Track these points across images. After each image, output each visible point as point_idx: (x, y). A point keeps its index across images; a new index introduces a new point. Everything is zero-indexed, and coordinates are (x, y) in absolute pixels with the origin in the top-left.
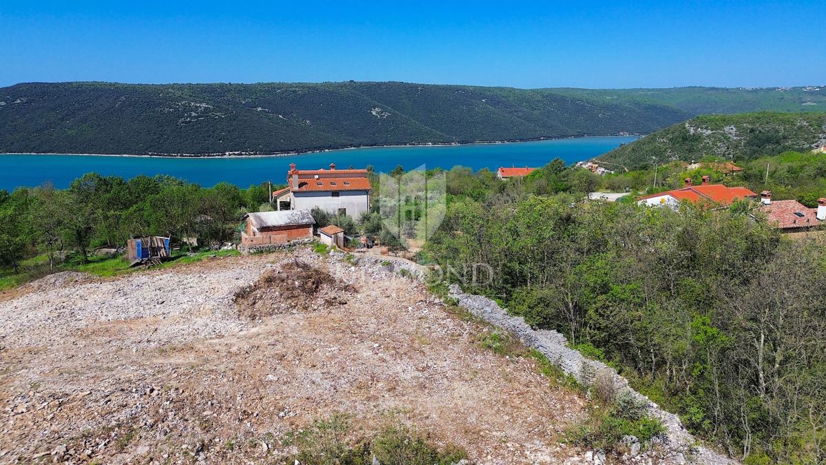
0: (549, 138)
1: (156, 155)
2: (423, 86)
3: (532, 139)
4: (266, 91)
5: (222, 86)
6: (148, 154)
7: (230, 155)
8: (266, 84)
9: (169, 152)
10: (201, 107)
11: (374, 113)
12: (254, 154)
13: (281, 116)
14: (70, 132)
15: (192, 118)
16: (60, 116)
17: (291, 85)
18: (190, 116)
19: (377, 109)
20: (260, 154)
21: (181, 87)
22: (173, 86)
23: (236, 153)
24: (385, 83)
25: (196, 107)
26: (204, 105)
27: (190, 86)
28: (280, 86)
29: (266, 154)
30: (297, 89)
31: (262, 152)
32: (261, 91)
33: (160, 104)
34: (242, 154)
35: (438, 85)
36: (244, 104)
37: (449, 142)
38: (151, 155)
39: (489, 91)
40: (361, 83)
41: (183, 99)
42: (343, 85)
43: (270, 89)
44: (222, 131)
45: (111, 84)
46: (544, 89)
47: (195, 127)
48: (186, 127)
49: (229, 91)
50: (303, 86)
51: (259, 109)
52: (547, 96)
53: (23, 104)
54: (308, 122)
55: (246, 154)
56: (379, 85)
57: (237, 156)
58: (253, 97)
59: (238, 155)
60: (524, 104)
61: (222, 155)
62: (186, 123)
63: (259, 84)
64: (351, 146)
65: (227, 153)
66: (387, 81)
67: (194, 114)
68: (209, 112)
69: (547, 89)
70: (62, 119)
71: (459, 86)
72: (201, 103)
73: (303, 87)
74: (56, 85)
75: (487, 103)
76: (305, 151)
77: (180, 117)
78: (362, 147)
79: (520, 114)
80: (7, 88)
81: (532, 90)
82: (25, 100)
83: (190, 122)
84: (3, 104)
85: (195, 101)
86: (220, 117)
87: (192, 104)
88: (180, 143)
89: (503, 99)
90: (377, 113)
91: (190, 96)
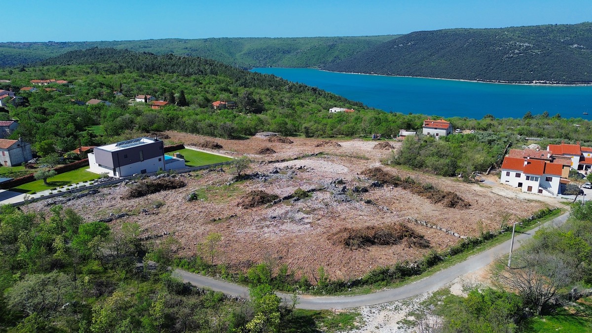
1: (482, 81)
4: (587, 30)
6: (476, 80)
7: (536, 83)
9: (490, 79)
10: (523, 46)
12: (557, 83)
14: (433, 64)
16: (430, 53)
18: (513, 53)
20: (562, 84)
21: (513, 30)
22: (507, 29)
23: (542, 82)
25: (520, 46)
26: (527, 44)
27: (522, 29)
29: (567, 84)
31: (564, 82)
33: (495, 44)
34: (546, 83)
36: (562, 42)
38: (478, 81)
41: (512, 39)
44: (535, 64)
47: (515, 61)
48: (508, 61)
51: (576, 46)
53: (411, 45)
55: (550, 83)
57: (541, 84)
58: (572, 36)
59: (543, 83)
61: (530, 83)
62: (509, 58)
65: (534, 82)
67: (516, 51)
68: (530, 49)
70: (431, 55)
72: (525, 42)
74: (432, 32)
77: (505, 54)
82: (413, 43)
83: (512, 57)
84: (402, 45)
85: (521, 42)
86: (536, 53)
87: (518, 43)
88: (500, 73)
91: (519, 37)
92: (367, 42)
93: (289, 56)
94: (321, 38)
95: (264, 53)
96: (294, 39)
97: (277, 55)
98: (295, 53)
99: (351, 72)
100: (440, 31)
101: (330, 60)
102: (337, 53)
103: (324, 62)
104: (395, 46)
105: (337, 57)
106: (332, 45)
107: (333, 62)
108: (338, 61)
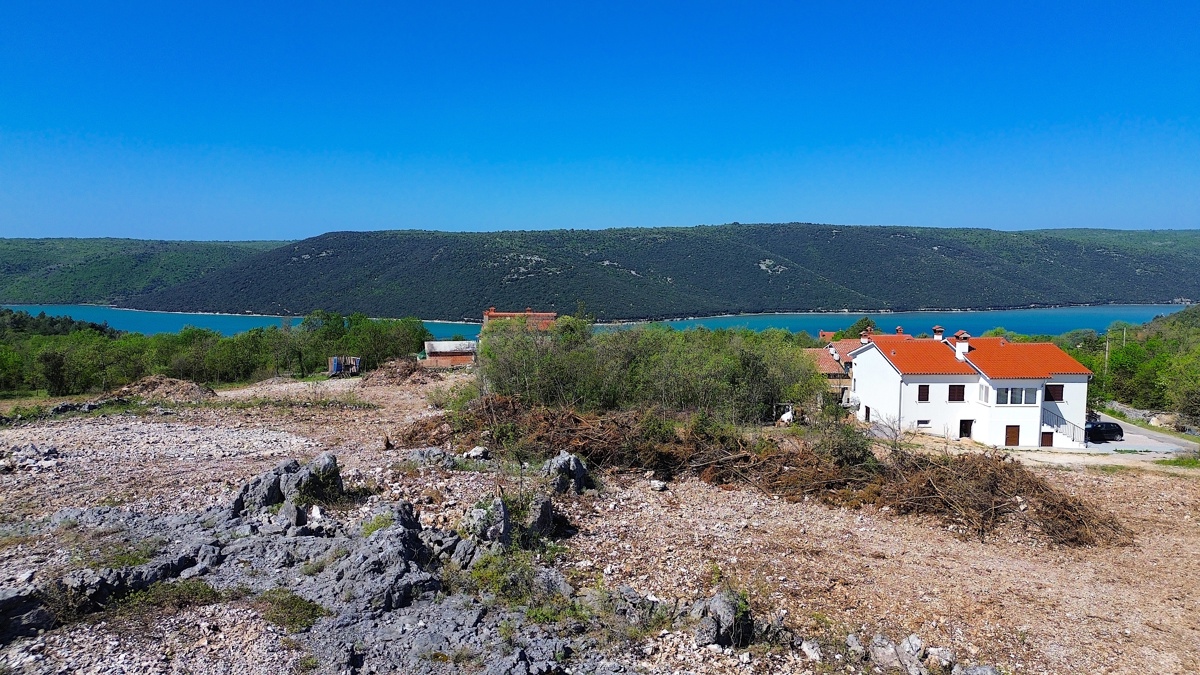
0: (1044, 305)
2: (841, 228)
3: (1015, 307)
4: (618, 239)
5: (562, 233)
6: (463, 320)
8: (617, 230)
10: (531, 261)
11: (763, 267)
13: (633, 273)
14: (377, 292)
15: (520, 274)
16: (368, 273)
17: (651, 231)
18: (517, 272)
19: (767, 261)
20: (600, 322)
21: (510, 236)
22: (502, 235)
24: (783, 225)
25: (526, 260)
26: (536, 258)
27: (523, 234)
28: (636, 232)
30: (658, 236)
31: (604, 319)
32: (610, 239)
33: (484, 257)
35: (865, 227)
36: (587, 257)
37: (877, 309)
38: (468, 321)
39: (946, 234)
40: (749, 226)
41: (511, 250)
42: (722, 229)
43: (624, 235)
44: (557, 292)
45: (429, 233)
46: (1042, 230)
47: (523, 286)
48: (511, 285)
49: (570, 239)
50: (666, 231)
51: (607, 263)
52: (1045, 241)
53: (328, 257)
54: (669, 279)
56: (774, 228)
58: (600, 248)
60: (1004, 254)
62: (512, 280)
63: (610, 230)
64: (726, 312)
66: (786, 222)
67: (522, 270)
68: (542, 266)
69: (1046, 231)
70: (370, 276)
71: (898, 227)
72: (533, 255)
73: (667, 233)
74: (367, 235)
75: (940, 251)
76: (661, 320)
77: (505, 273)
78: (742, 314)
79: (996, 268)
80: (314, 238)
81: (1020, 233)
82: (330, 252)
83: (517, 279)
84: (307, 257)
85: (526, 254)
86: (554, 274)
87: (522, 256)
89: (969, 246)
90: (768, 266)
91: (521, 247)
92: (228, 250)
93: (26, 279)
94: (112, 241)
96: (39, 242)
98: (42, 271)
100: (381, 232)
101: (140, 287)
102: (157, 272)
103: (124, 292)
104: (295, 259)
105: (157, 281)
106: (144, 255)
107: (148, 290)
108: (160, 289)
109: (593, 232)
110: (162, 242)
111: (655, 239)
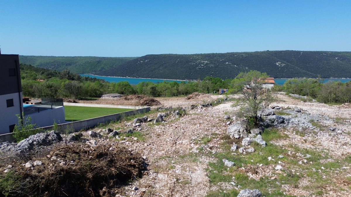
1: (188, 80)
2: (303, 52)
4: (230, 56)
5: (213, 54)
6: (185, 80)
8: (230, 53)
9: (192, 79)
10: (205, 62)
11: (277, 64)
13: (235, 66)
14: (161, 72)
15: (201, 67)
16: (158, 66)
17: (241, 53)
18: (201, 66)
19: (279, 62)
21: (198, 55)
22: (195, 55)
24: (284, 51)
25: (203, 62)
26: (206, 62)
27: (202, 55)
28: (236, 53)
30: (243, 55)
32: (228, 56)
33: (191, 61)
35: (311, 51)
36: (221, 61)
37: (316, 78)
39: (340, 54)
40: (272, 51)
41: (199, 59)
42: (264, 52)
43: (232, 54)
44: (212, 72)
45: (175, 55)
47: (202, 70)
48: (199, 70)
49: (216, 56)
51: (227, 63)
53: (148, 62)
54: (247, 68)
56: (281, 52)
58: (225, 58)
62: (199, 68)
63: (228, 53)
67: (202, 65)
68: (208, 64)
70: (159, 67)
71: (323, 51)
72: (205, 61)
73: (246, 54)
74: (157, 55)
75: (338, 59)
77: (197, 66)
80: (143, 56)
82: (148, 60)
83: (201, 68)
84: (142, 62)
85: (203, 60)
86: (212, 66)
87: (202, 61)
88: (197, 76)
89: (348, 57)
90: (279, 64)
91: (201, 58)
93: (71, 67)
94: (91, 57)
95: (52, 65)
96: (73, 57)
97: (62, 66)
98: (74, 65)
99: (114, 76)
100: (162, 55)
101: (99, 70)
102: (103, 66)
103: (95, 71)
104: (139, 62)
105: (103, 68)
106: (99, 61)
107: (100, 70)
108: (104, 70)
109: (223, 54)
110: (103, 57)
111: (242, 56)
